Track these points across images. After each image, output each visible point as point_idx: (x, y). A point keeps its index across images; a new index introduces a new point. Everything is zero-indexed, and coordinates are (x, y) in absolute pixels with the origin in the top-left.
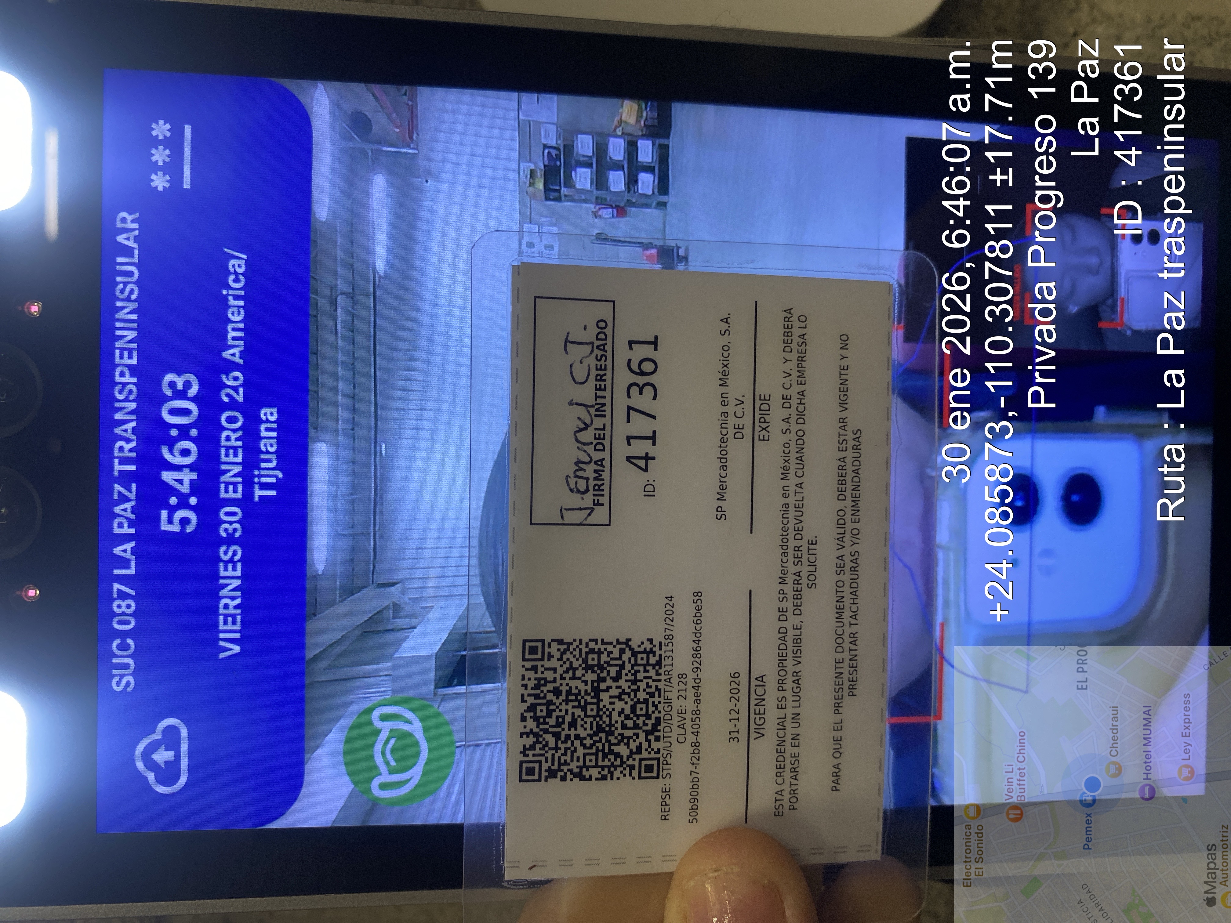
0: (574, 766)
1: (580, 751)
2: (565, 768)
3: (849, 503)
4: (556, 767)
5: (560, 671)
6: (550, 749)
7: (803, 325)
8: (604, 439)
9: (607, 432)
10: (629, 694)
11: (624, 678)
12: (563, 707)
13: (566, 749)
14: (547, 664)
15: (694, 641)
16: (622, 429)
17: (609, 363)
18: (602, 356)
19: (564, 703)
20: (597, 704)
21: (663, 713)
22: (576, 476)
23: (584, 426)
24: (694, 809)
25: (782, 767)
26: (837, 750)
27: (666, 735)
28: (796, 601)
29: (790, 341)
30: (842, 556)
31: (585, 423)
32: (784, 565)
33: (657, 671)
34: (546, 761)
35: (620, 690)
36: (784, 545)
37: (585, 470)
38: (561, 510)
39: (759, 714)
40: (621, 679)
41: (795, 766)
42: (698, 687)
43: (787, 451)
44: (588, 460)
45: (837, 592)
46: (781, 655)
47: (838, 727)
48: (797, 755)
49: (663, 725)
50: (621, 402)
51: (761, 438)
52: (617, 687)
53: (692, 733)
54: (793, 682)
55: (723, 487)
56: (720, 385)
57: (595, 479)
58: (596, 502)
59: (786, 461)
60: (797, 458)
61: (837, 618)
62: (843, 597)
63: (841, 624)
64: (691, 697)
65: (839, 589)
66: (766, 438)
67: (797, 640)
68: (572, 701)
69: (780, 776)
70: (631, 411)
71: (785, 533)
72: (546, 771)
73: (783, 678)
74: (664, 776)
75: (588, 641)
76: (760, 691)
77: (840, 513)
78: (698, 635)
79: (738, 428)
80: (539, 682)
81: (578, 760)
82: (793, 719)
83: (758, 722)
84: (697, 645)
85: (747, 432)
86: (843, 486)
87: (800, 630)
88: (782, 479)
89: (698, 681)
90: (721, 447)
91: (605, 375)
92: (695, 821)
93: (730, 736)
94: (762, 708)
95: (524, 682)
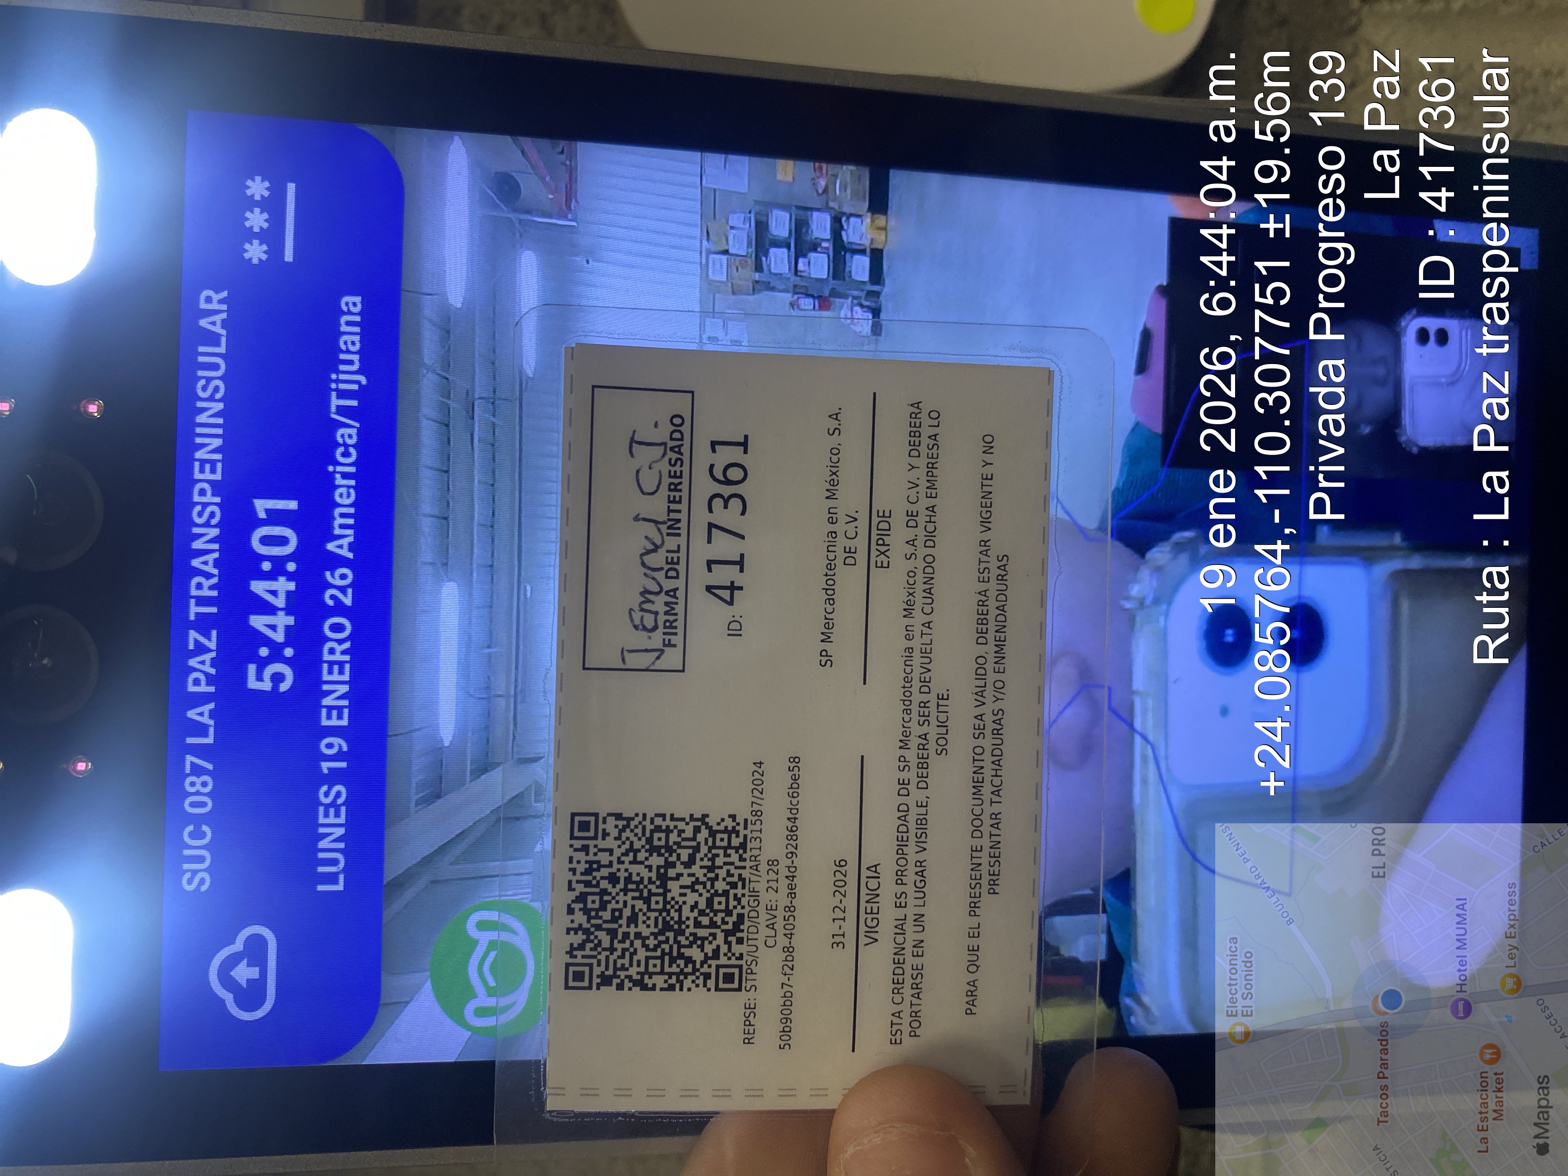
0: (633, 971)
1: (642, 954)
2: (622, 974)
3: (991, 648)
4: (610, 972)
5: (617, 852)
6: (604, 949)
7: (935, 423)
8: (678, 563)
9: (683, 554)
10: (704, 884)
11: (699, 863)
12: (621, 898)
13: (624, 950)
14: (602, 844)
15: (789, 819)
16: (701, 552)
17: (686, 469)
18: (677, 460)
19: (622, 894)
20: (664, 894)
21: (747, 909)
22: (642, 610)
23: (652, 547)
24: (786, 1032)
25: (901, 981)
26: (972, 963)
27: (750, 936)
28: (920, 771)
29: (917, 443)
30: (981, 715)
31: (654, 544)
32: (906, 725)
33: (741, 856)
34: (599, 964)
35: (693, 879)
36: (906, 701)
37: (653, 602)
38: (622, 652)
39: (872, 913)
40: (695, 864)
41: (917, 981)
42: (793, 877)
43: (911, 581)
44: (657, 589)
45: (974, 760)
46: (900, 839)
47: (975, 933)
48: (920, 967)
49: (747, 923)
50: (701, 517)
51: (879, 565)
52: (689, 875)
53: (785, 935)
54: (916, 873)
55: (829, 625)
56: (827, 498)
57: (666, 613)
58: (667, 642)
59: (910, 594)
60: (924, 591)
61: (974, 794)
62: (982, 768)
63: (980, 802)
64: (784, 890)
65: (977, 757)
66: (885, 565)
67: (921, 820)
68: (632, 890)
69: (898, 993)
70: (713, 529)
71: (908, 685)
72: (598, 976)
73: (902, 869)
74: (748, 988)
75: (653, 816)
76: (873, 884)
77: (979, 660)
78: (794, 811)
79: (850, 552)
80: (591, 866)
81: (639, 965)
82: (915, 921)
83: (869, 923)
84: (793, 824)
85: (861, 557)
86: (984, 627)
87: (925, 808)
88: (905, 616)
89: (792, 869)
90: (826, 575)
91: (680, 483)
92: (787, 1047)
93: (834, 941)
94: (875, 906)
95: (571, 866)
